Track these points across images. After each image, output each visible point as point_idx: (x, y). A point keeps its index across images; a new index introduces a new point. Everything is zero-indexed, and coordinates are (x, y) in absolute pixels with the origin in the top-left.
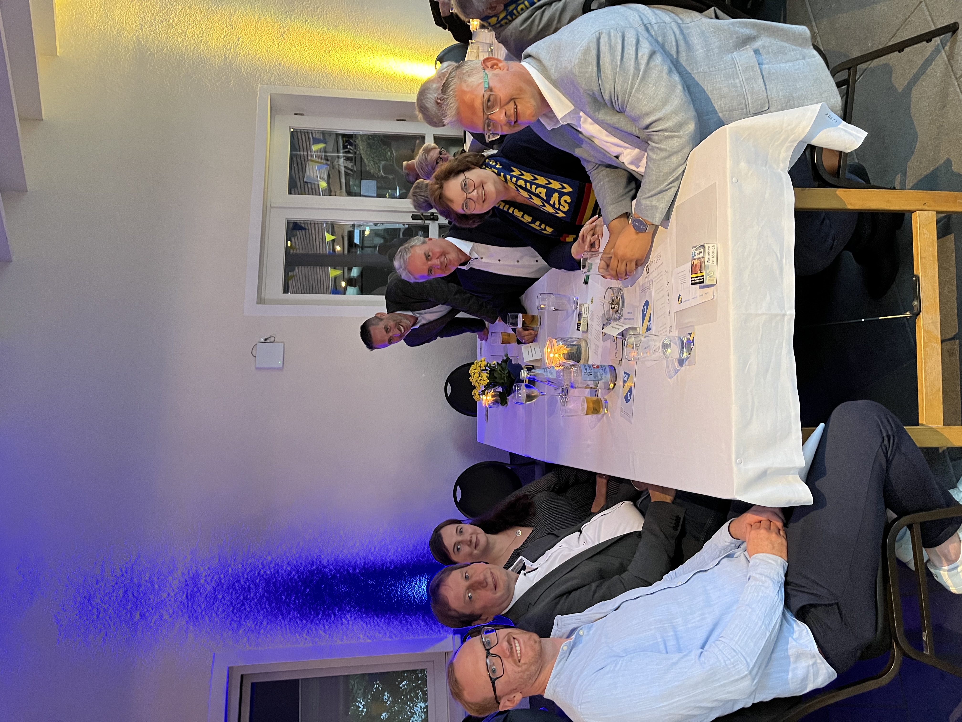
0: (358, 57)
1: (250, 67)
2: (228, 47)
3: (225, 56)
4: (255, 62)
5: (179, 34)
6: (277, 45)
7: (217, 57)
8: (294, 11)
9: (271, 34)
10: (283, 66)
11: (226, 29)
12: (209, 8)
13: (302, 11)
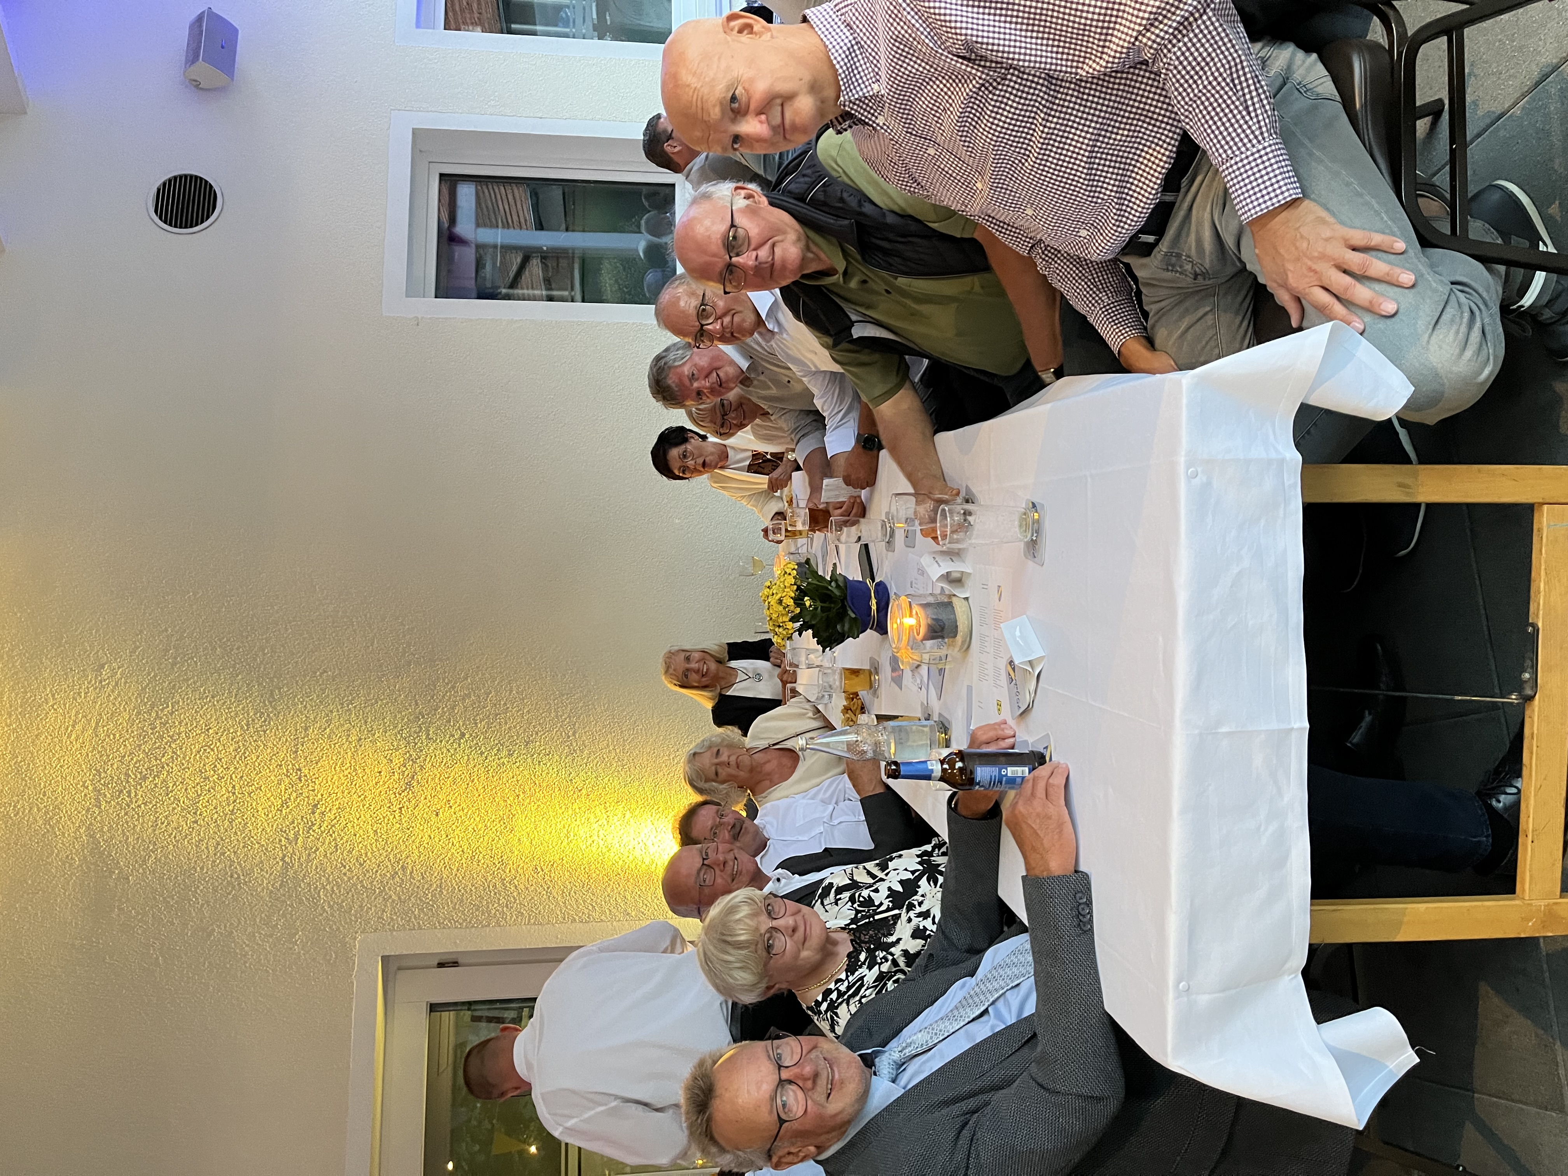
0: (573, 826)
1: (339, 887)
2: (291, 836)
3: (283, 859)
4: (350, 870)
5: (183, 809)
6: (397, 814)
7: (266, 867)
8: (436, 710)
9: (385, 783)
10: (411, 873)
11: (287, 781)
12: (248, 725)
13: (453, 708)
